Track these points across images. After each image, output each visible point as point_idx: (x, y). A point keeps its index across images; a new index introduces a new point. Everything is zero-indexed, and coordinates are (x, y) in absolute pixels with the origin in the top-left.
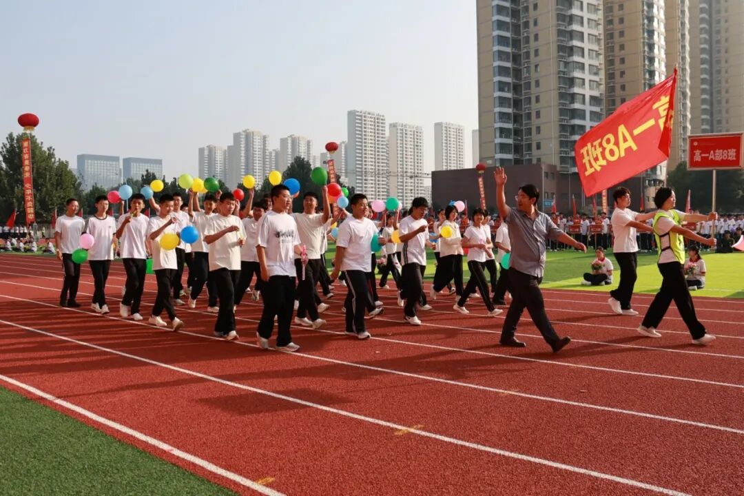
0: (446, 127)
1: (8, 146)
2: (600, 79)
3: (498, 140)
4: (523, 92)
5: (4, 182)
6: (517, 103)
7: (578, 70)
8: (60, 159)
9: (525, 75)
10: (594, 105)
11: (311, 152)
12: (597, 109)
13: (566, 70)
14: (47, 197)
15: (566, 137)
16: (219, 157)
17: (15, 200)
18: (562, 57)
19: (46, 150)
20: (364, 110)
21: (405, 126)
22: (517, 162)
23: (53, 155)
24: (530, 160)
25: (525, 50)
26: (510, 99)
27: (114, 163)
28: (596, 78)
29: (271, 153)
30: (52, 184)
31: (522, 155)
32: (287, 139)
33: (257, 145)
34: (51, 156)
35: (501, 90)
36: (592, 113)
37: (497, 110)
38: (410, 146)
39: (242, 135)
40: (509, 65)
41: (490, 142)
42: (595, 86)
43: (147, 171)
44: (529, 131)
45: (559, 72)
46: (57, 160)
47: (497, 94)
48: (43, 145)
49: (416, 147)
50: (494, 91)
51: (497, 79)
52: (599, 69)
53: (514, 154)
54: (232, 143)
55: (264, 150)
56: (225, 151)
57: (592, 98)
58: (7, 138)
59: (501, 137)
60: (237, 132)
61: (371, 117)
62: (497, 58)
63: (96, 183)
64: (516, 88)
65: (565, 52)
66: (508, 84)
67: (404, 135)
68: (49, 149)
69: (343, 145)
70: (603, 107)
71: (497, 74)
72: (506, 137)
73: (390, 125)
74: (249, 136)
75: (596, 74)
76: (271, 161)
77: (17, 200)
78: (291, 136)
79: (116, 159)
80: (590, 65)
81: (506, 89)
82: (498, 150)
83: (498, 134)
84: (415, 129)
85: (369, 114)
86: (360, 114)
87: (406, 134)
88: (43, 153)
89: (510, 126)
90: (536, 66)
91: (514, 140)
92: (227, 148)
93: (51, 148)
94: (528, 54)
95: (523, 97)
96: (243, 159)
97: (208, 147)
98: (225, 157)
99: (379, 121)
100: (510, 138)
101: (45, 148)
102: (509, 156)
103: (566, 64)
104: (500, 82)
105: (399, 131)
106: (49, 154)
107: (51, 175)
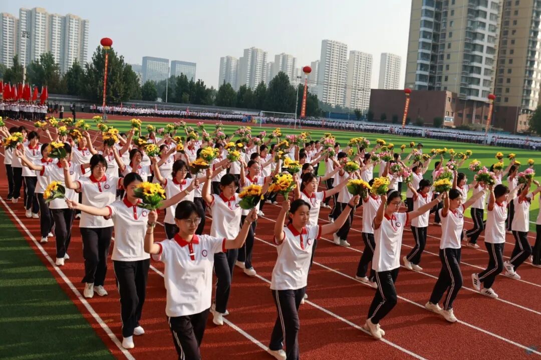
0: (389, 57)
1: (97, 54)
2: (497, 35)
3: (419, 72)
4: (440, 40)
5: (93, 77)
6: (434, 47)
7: (480, 27)
8: (127, 63)
9: (442, 28)
10: (489, 53)
11: (295, 66)
12: (491, 56)
13: (471, 27)
14: (117, 88)
15: (467, 74)
16: (233, 64)
17: (98, 89)
18: (471, 17)
19: (119, 57)
20: (333, 40)
21: (361, 53)
22: (430, 88)
23: (123, 61)
24: (439, 88)
25: (445, 10)
26: (430, 44)
27: (165, 63)
28: (493, 34)
29: (268, 64)
30: (121, 80)
31: (434, 84)
32: (279, 56)
33: (259, 58)
34: (122, 61)
35: (424, 37)
36: (487, 58)
37: (420, 51)
38: (362, 67)
39: (250, 51)
40: (432, 20)
41: (413, 73)
42: (492, 40)
43: (182, 73)
44: (441, 68)
45: (467, 28)
46: (125, 64)
47: (422, 40)
48: (118, 54)
49: (367, 69)
50: (420, 38)
51: (422, 29)
52: (497, 28)
53: (429, 82)
54: (242, 56)
55: (264, 61)
56: (238, 60)
57: (489, 48)
59: (421, 70)
60: (247, 48)
61: (338, 46)
62: (424, 14)
64: (435, 37)
65: (473, 14)
66: (430, 33)
67: (359, 60)
68: (121, 57)
69: (317, 62)
70: (496, 55)
71: (423, 25)
72: (424, 70)
73: (351, 52)
74: (254, 52)
75: (494, 31)
76: (267, 70)
77: (100, 89)
78: (282, 54)
79: (167, 61)
80: (490, 25)
81: (428, 37)
82: (418, 79)
83: (419, 68)
84: (367, 56)
85: (337, 43)
86: (330, 42)
87: (361, 59)
88: (116, 59)
89: (428, 62)
90: (451, 22)
91: (430, 72)
92: (238, 59)
93: (122, 56)
94: (446, 13)
95: (439, 44)
96: (249, 67)
97: (227, 57)
98: (238, 64)
99: (343, 48)
100: (427, 71)
101: (118, 57)
102: (425, 84)
103: (473, 22)
104: (424, 32)
105: (356, 57)
106: (120, 60)
107: (120, 74)
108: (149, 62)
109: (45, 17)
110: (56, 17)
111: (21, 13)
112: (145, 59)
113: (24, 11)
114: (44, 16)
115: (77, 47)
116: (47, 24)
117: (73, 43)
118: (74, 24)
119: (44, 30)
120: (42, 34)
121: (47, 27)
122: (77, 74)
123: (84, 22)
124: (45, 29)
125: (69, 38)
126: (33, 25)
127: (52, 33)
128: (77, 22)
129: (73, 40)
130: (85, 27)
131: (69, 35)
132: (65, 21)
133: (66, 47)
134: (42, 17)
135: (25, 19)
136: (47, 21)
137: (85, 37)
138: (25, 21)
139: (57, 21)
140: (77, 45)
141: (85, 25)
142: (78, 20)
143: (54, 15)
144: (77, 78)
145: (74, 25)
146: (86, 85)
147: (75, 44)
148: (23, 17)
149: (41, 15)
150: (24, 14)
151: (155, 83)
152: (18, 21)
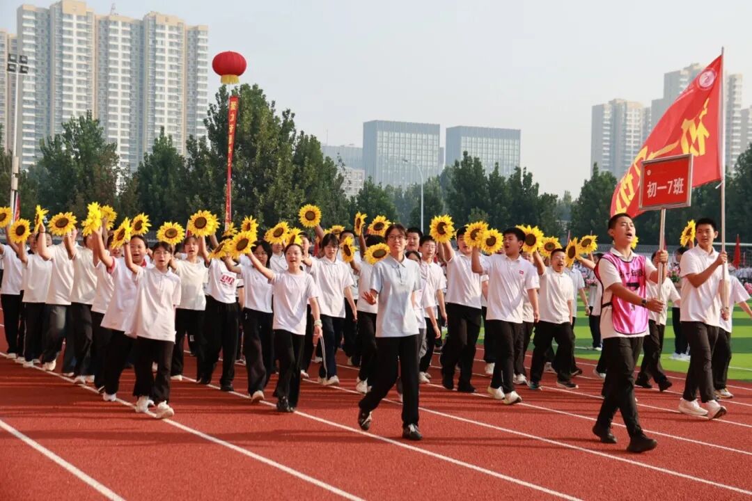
1: (217, 110)
5: (208, 175)
8: (302, 133)
16: (634, 123)
19: (280, 116)
23: (292, 124)
27: (430, 137)
29: (744, 113)
34: (289, 126)
39: (682, 76)
43: (465, 154)
46: (298, 134)
48: (277, 107)
54: (661, 96)
56: (647, 111)
58: (217, 95)
63: (370, 178)
68: (286, 114)
76: (743, 130)
79: (434, 129)
88: (272, 122)
92: (649, 105)
93: (288, 111)
97: (613, 103)
98: (647, 123)
101: (278, 113)
106: (285, 124)
107: (284, 162)
108: (382, 136)
109: (87, 26)
110: (115, 23)
111: (20, 21)
112: (371, 129)
113: (29, 13)
114: (83, 22)
115: (177, 105)
116: (93, 46)
117: (166, 94)
118: (167, 40)
119: (84, 62)
120: (79, 73)
121: (93, 54)
122: (165, 173)
123: (196, 31)
124: (87, 58)
125: (155, 80)
126: (56, 50)
127: (107, 70)
128: (175, 32)
129: (166, 86)
130: (196, 48)
131: (154, 73)
132: (143, 32)
133: (148, 107)
134: (79, 26)
135: (33, 34)
136: (92, 39)
137: (199, 74)
138: (33, 42)
139: (120, 36)
140: (177, 98)
141: (196, 40)
142: (178, 29)
143: (112, 18)
144: (166, 184)
145: (165, 42)
146: (188, 200)
147: (170, 97)
148: (25, 28)
149: (75, 21)
150: (28, 21)
151: (399, 192)
152: (15, 41)
